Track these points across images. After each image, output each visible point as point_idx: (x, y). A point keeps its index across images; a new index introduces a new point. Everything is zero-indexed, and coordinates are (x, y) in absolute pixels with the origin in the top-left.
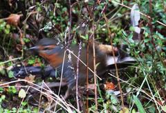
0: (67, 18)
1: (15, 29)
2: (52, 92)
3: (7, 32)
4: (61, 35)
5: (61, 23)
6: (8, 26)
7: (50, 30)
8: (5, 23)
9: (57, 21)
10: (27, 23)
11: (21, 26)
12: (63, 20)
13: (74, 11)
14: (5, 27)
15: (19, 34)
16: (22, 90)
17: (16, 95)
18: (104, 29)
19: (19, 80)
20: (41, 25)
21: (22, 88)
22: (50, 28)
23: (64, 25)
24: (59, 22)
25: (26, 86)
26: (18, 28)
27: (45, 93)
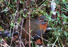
0: (17, 5)
2: (7, 45)
4: (13, 14)
5: (14, 8)
9: (11, 7)
12: (14, 7)
13: (21, 2)
18: (36, 12)
20: (3, 9)
22: (7, 11)
23: (15, 10)
24: (13, 8)
27: (3, 45)
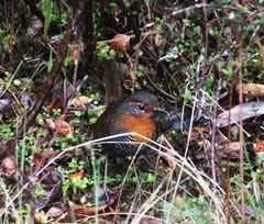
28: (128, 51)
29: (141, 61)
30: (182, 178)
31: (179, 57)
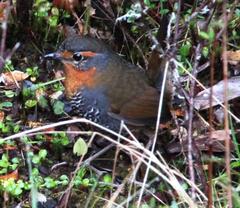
1: (68, 16)
2: (139, 145)
3: (53, 22)
5: (161, 5)
6: (55, 11)
7: (137, 20)
8: (48, 4)
10: (93, 6)
11: (80, 10)
14: (49, 12)
15: (77, 27)
16: (81, 140)
17: (69, 148)
19: (75, 120)
21: (80, 136)
22: (139, 16)
24: (157, 3)
25: (89, 133)
26: (75, 15)
27: (126, 147)
28: (75, 9)
29: (93, 22)
30: (149, 179)
31: (143, 16)
